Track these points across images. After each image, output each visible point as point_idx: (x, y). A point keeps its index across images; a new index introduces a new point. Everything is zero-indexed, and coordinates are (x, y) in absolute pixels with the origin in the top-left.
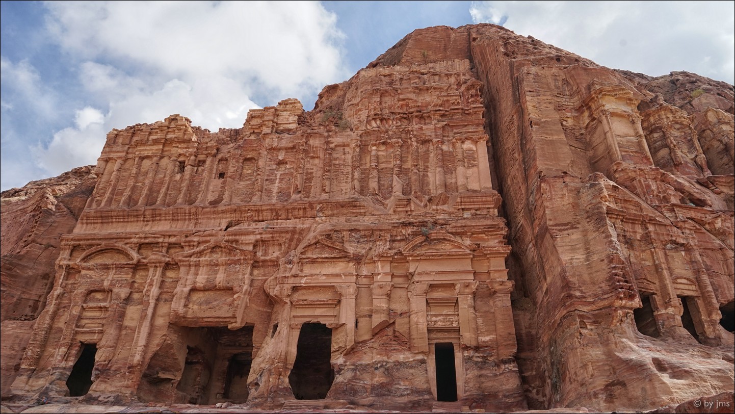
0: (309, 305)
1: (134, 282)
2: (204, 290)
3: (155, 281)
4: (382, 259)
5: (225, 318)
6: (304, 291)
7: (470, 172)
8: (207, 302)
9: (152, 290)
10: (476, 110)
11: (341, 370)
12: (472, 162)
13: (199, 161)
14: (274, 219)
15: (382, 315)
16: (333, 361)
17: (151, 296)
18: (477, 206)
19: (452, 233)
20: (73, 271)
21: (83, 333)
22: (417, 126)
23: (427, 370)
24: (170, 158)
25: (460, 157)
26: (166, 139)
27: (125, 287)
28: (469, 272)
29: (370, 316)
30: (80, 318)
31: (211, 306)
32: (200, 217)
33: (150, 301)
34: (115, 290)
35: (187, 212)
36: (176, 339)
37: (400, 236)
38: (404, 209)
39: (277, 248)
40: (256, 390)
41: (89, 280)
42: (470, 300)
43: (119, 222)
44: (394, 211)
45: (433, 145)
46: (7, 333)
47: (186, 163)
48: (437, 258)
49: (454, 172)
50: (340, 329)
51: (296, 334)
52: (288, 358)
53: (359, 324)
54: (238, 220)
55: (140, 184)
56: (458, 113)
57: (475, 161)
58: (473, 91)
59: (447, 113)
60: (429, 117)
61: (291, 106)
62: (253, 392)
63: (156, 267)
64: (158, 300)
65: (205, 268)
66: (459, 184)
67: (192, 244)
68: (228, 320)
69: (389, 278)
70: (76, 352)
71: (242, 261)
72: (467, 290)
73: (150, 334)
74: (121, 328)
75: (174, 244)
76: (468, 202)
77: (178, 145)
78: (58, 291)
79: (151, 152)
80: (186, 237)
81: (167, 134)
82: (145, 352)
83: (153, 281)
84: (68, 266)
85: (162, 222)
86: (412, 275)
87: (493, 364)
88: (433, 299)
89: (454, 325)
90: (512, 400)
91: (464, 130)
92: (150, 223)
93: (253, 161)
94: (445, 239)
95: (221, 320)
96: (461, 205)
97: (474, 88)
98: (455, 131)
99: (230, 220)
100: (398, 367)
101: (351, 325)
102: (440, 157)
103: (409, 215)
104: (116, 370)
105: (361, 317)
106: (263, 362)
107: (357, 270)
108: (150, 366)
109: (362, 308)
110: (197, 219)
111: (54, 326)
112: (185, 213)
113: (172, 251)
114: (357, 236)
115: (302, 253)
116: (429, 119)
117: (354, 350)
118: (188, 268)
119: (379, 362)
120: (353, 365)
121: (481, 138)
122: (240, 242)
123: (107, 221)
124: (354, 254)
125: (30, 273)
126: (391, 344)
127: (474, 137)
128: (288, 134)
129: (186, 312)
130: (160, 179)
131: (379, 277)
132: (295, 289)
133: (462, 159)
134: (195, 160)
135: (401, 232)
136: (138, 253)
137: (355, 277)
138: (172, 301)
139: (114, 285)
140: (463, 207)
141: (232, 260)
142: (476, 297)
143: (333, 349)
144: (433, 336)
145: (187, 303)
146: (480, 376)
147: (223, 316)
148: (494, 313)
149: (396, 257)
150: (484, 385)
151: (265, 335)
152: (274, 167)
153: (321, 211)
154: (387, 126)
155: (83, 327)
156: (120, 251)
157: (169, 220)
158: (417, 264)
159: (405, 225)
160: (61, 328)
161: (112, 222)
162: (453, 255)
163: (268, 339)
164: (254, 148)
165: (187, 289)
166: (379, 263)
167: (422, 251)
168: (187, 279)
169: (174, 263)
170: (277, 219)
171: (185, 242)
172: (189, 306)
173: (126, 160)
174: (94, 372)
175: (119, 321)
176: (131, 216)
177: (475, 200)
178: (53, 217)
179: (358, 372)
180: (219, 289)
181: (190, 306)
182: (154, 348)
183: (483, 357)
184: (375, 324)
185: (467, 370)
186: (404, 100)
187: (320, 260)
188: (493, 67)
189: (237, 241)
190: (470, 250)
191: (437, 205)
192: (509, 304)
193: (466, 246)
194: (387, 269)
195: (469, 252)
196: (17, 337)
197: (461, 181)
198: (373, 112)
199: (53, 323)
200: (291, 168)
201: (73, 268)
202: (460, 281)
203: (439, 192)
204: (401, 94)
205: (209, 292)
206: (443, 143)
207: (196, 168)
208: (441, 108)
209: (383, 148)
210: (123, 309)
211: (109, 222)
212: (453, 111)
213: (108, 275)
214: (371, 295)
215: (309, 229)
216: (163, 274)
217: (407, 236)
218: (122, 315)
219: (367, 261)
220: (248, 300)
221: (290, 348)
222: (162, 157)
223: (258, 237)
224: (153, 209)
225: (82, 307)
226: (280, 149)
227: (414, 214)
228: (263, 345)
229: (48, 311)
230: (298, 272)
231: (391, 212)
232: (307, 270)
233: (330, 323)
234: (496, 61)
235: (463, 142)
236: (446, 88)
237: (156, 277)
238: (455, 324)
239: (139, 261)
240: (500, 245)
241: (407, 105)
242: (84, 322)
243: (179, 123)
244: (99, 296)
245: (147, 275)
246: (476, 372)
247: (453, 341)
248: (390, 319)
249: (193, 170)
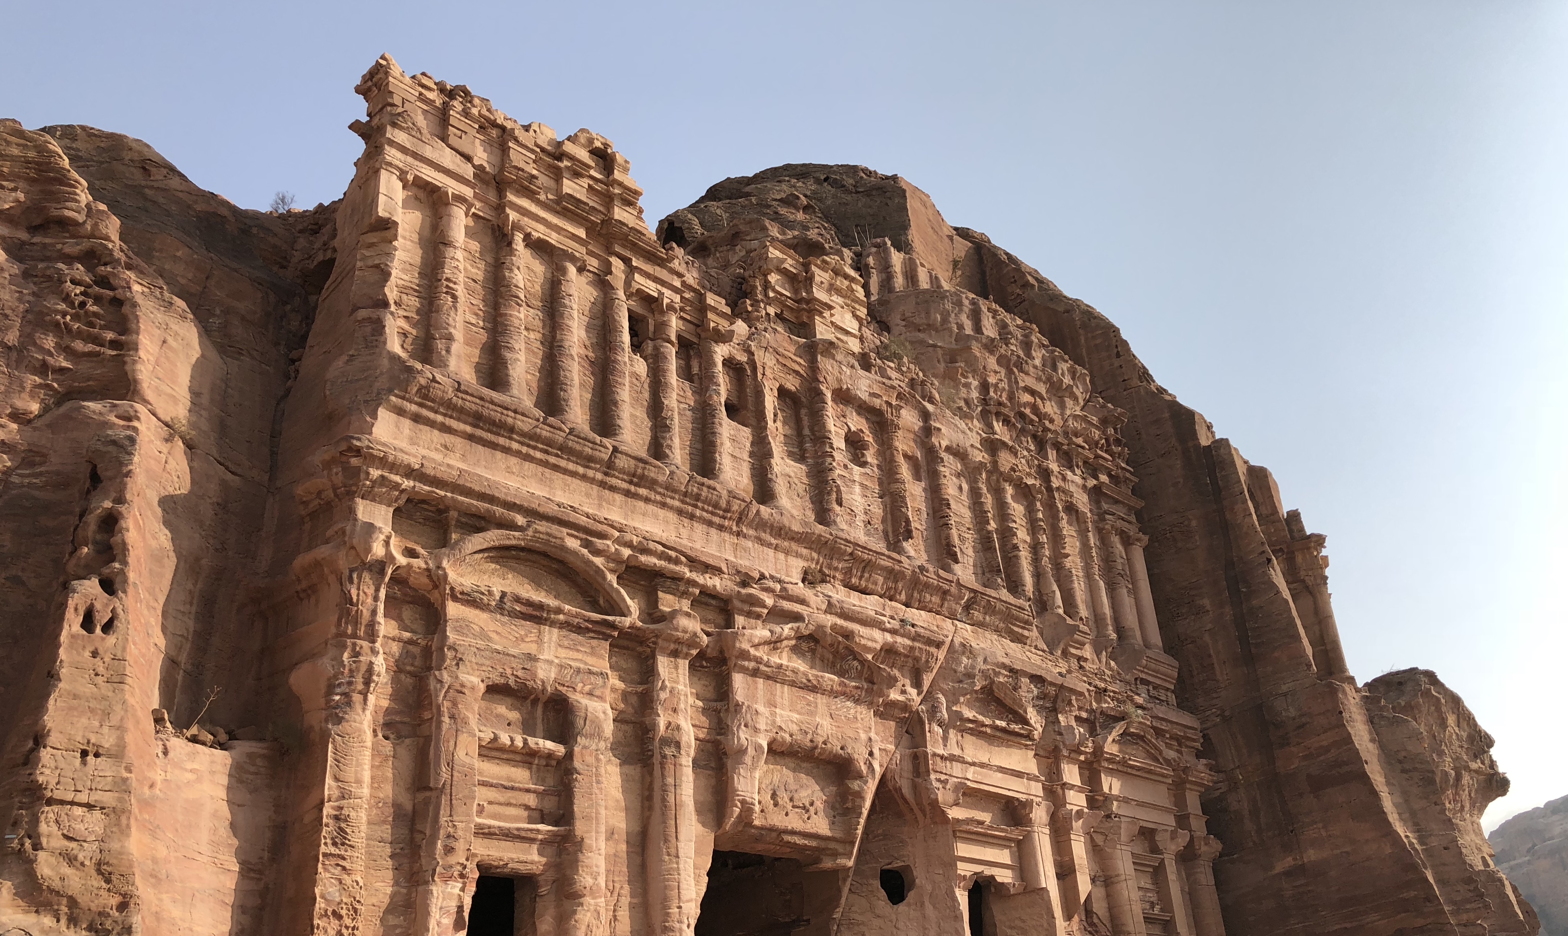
0: (981, 833)
3: (682, 699)
8: (788, 789)
9: (683, 725)
10: (1127, 475)
17: (683, 744)
18: (1158, 682)
22: (1056, 467)
24: (608, 285)
25: (1120, 566)
28: (1170, 811)
29: (1060, 876)
31: (796, 799)
32: (744, 530)
33: (683, 762)
34: (581, 703)
35: (723, 504)
38: (1079, 652)
41: (482, 644)
43: (528, 457)
44: (1064, 652)
45: (1079, 521)
48: (1134, 772)
54: (821, 572)
55: (534, 336)
56: (1106, 468)
57: (1128, 582)
59: (1091, 460)
60: (1066, 453)
63: (675, 653)
65: (786, 689)
66: (1126, 624)
69: (1082, 800)
71: (863, 694)
72: (1172, 846)
75: (710, 595)
76: (1151, 670)
79: (554, 235)
80: (744, 584)
83: (678, 698)
85: (652, 508)
86: (1106, 799)
91: (1114, 510)
96: (1142, 672)
97: (1114, 423)
98: (1105, 506)
99: (806, 564)
101: (1054, 893)
103: (1081, 667)
110: (737, 534)
112: (715, 506)
114: (1036, 692)
116: (1070, 458)
118: (750, 679)
121: (1135, 539)
122: (857, 640)
123: (489, 437)
130: (586, 345)
131: (1071, 792)
133: (1123, 573)
135: (1090, 704)
137: (1039, 784)
141: (846, 685)
147: (824, 832)
152: (843, 444)
153: (967, 607)
159: (1099, 691)
161: (506, 450)
162: (1153, 773)
163: (874, 902)
164: (799, 369)
165: (764, 743)
166: (1065, 763)
169: (715, 652)
171: (743, 600)
176: (572, 452)
187: (989, 731)
190: (1173, 770)
192: (1212, 880)
193: (1166, 760)
194: (1076, 778)
197: (1129, 620)
200: (875, 465)
202: (1161, 826)
211: (493, 446)
212: (1101, 461)
213: (540, 641)
214: (1059, 829)
217: (1098, 715)
219: (1040, 751)
223: (888, 638)
225: (479, 739)
226: (850, 401)
227: (1087, 667)
230: (958, 750)
231: (1059, 650)
232: (972, 748)
233: (1010, 882)
237: (681, 686)
238: (1156, 909)
239: (634, 622)
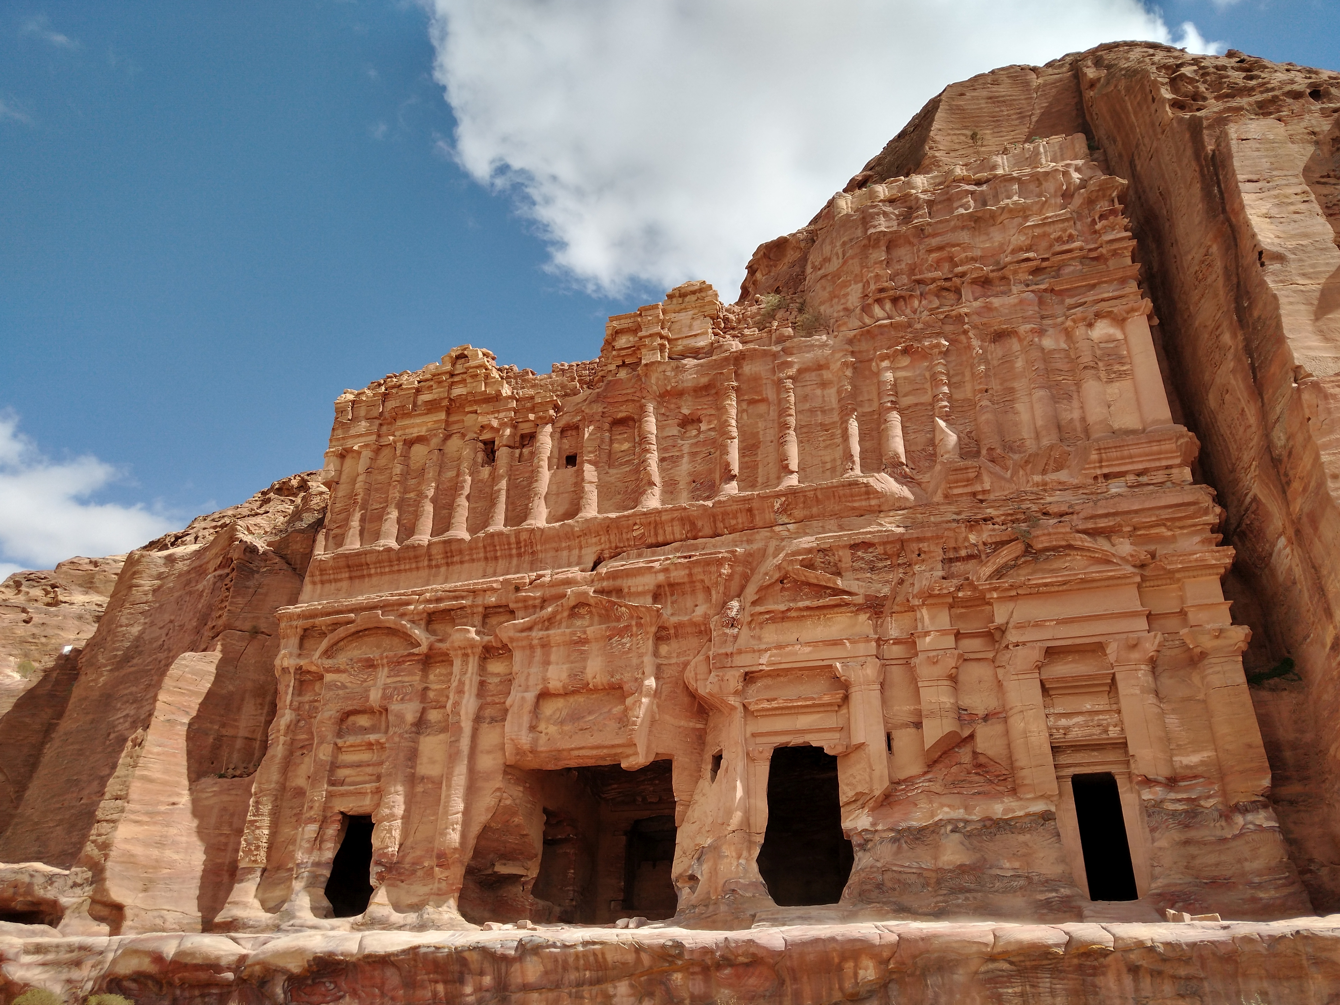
0: (782, 708)
1: (426, 689)
2: (566, 694)
3: (467, 682)
4: (928, 602)
5: (613, 746)
6: (769, 681)
7: (1114, 389)
8: (574, 717)
9: (464, 701)
10: (1116, 246)
11: (867, 841)
12: (1116, 367)
13: (523, 437)
14: (688, 538)
15: (944, 721)
16: (846, 824)
17: (463, 713)
18: (1140, 466)
19: (1085, 532)
20: (309, 677)
21: (342, 795)
22: (976, 304)
23: (1059, 835)
24: (463, 435)
25: (1086, 359)
26: (450, 399)
27: (410, 700)
28: (1134, 614)
29: (918, 725)
30: (334, 766)
31: (582, 724)
32: (539, 547)
33: (463, 724)
34: (394, 707)
35: (513, 540)
36: (521, 795)
37: (966, 548)
38: (969, 490)
39: (701, 597)
40: (693, 889)
41: (341, 692)
42: (1143, 674)
43: (382, 574)
44: (946, 496)
45: (1020, 340)
46: (206, 803)
47: (496, 443)
48: (1056, 589)
49: (1075, 396)
50: (854, 757)
51: (763, 771)
52: (752, 821)
53: (895, 744)
54: (617, 548)
55: (412, 495)
56: (1072, 259)
57: (1123, 364)
58: (1103, 206)
59: (1045, 264)
60: (1003, 278)
61: (693, 298)
62: (685, 895)
63: (466, 655)
64: (478, 719)
65: (562, 648)
66: (1091, 419)
67: (530, 603)
68: (619, 750)
69: (950, 641)
70: (336, 833)
71: (634, 629)
72: (1135, 655)
73: (471, 791)
74: (412, 780)
75: (495, 607)
76: (1117, 459)
77: (475, 408)
78: (285, 717)
79: (424, 429)
80: (518, 590)
81: (450, 388)
82: (466, 824)
83: (464, 684)
84: (299, 670)
85: (466, 565)
86: (1002, 630)
87: (1216, 814)
88: (1058, 680)
89: (1111, 734)
90: (1273, 893)
91: (1091, 297)
92: (443, 569)
93: (631, 423)
94: (1070, 547)
95: (605, 751)
96: (1101, 467)
97: (1104, 196)
98: (1069, 301)
99: (599, 548)
100: (993, 830)
101: (877, 744)
102: (1039, 365)
103: (981, 501)
104: (413, 864)
105: (896, 727)
106: (699, 832)
107: (875, 627)
108: (478, 852)
109: (896, 708)
110: (533, 553)
111: (287, 784)
112: (509, 544)
113: (493, 621)
114: (868, 557)
115: (754, 603)
116: (1003, 282)
117: (891, 799)
118: (528, 652)
119: (949, 821)
120: (892, 830)
121: (1133, 310)
122: (626, 590)
123: (359, 573)
124: (866, 596)
125: (231, 688)
126: (971, 782)
127: (1115, 310)
128: (695, 358)
129: (535, 741)
130: (451, 480)
131: (928, 639)
132: (749, 677)
133: (1092, 364)
134: (512, 435)
135: (966, 539)
136: (427, 630)
137: (874, 644)
138: (504, 720)
139: (391, 697)
140: (1106, 471)
141: (614, 628)
142: (1159, 669)
143: (843, 799)
144: (1064, 759)
145: (534, 724)
146: (1187, 842)
147: (607, 743)
148: (1204, 701)
149: (960, 594)
150: (1197, 862)
151: (697, 777)
152: (675, 431)
153: (785, 511)
154: (908, 311)
155: (342, 783)
156: (392, 632)
157: (479, 560)
158: (1011, 605)
159: (972, 524)
160: (301, 788)
161: (370, 575)
162: (1094, 580)
163: (705, 784)
164: (630, 397)
165: (530, 696)
166: (924, 611)
167: (1020, 576)
168: (529, 674)
169: (500, 645)
170: (695, 538)
171: (517, 602)
172: (539, 729)
173: (378, 450)
174: (374, 870)
175: (407, 766)
176: (405, 559)
177: (1134, 451)
178: (256, 576)
179: (904, 845)
180: (595, 690)
181: (542, 726)
182: (481, 817)
183: (1189, 800)
184: (928, 744)
185: (1153, 830)
186: (940, 248)
187: (793, 614)
188: (1147, 140)
189: (619, 591)
190: (1134, 566)
191: (1044, 472)
192: (1241, 678)
193: (1123, 558)
194: (944, 619)
195: (1132, 569)
196: (225, 809)
197: (1095, 413)
198: (873, 287)
199: (286, 779)
200: (710, 430)
201: (309, 672)
202: (1117, 636)
203: (1045, 442)
204: (934, 235)
205: (576, 697)
206: (1041, 332)
207: (517, 452)
208: (1031, 255)
209: (905, 361)
210: (412, 744)
211: (363, 577)
212: (1060, 257)
213: (376, 678)
214: (914, 680)
215: (763, 553)
216: (482, 669)
217: (981, 547)
218: (413, 755)
219: (896, 608)
220: (655, 707)
221: (752, 801)
222: (447, 437)
223: (661, 577)
224: (445, 542)
225: (336, 744)
226: (680, 394)
227: (992, 497)
228: (696, 797)
229: (274, 756)
230: (754, 644)
231: (938, 498)
232: (771, 635)
233: (832, 743)
234: (1153, 124)
235: (1090, 325)
236: (1035, 208)
237: (469, 675)
238: (1113, 732)
239: (431, 648)
240: (1205, 548)
241: (951, 259)
242: (342, 773)
243: (472, 363)
244: (363, 721)
245: (451, 674)
246: (1177, 836)
247: (1113, 769)
248: (962, 727)
249: (512, 455)
